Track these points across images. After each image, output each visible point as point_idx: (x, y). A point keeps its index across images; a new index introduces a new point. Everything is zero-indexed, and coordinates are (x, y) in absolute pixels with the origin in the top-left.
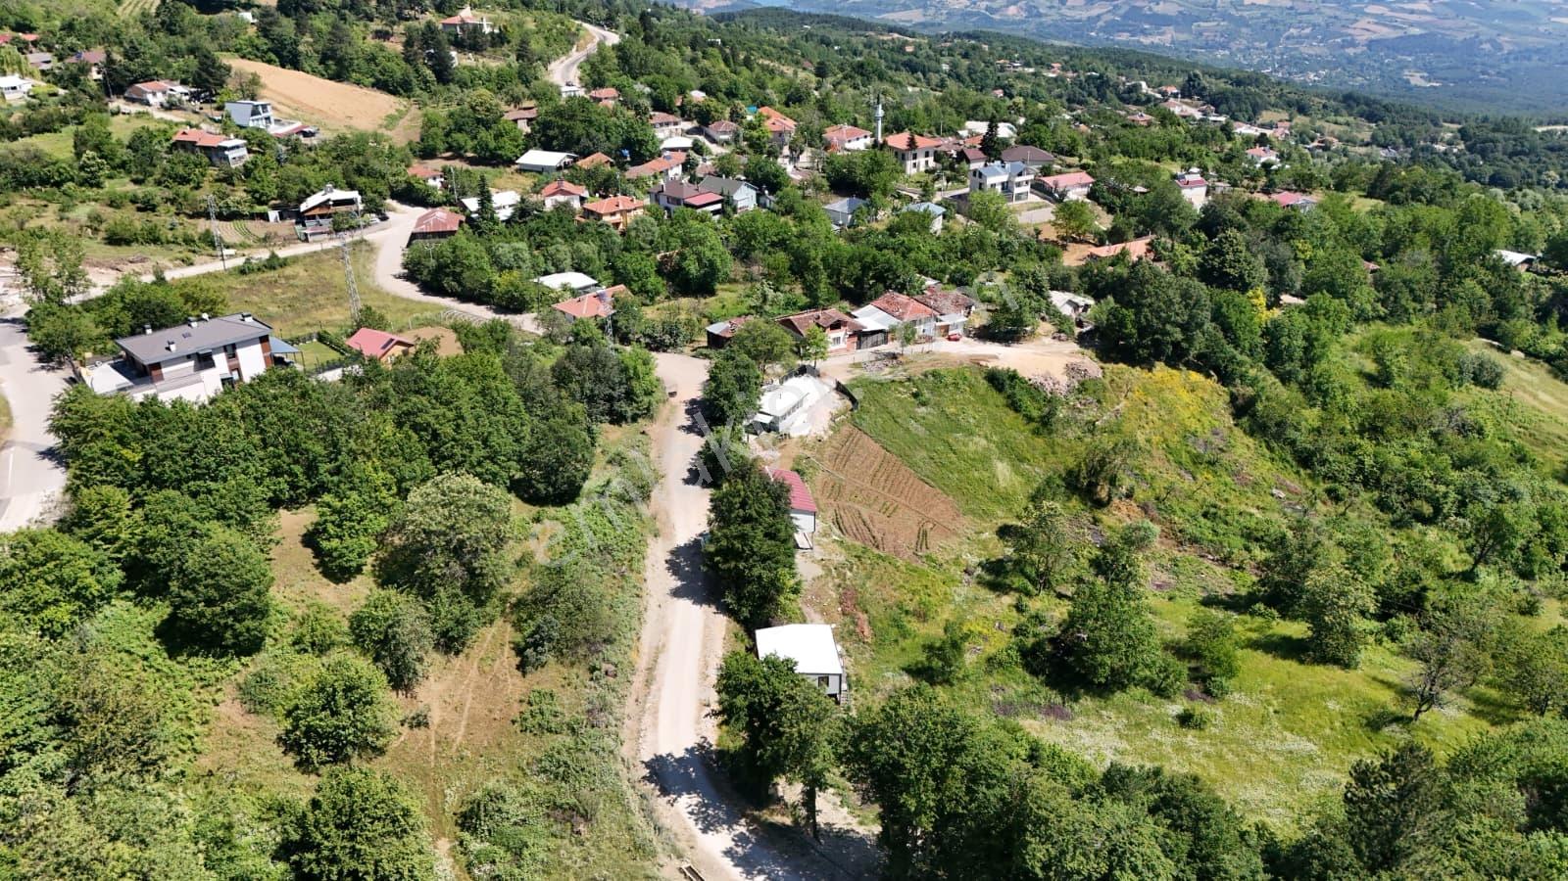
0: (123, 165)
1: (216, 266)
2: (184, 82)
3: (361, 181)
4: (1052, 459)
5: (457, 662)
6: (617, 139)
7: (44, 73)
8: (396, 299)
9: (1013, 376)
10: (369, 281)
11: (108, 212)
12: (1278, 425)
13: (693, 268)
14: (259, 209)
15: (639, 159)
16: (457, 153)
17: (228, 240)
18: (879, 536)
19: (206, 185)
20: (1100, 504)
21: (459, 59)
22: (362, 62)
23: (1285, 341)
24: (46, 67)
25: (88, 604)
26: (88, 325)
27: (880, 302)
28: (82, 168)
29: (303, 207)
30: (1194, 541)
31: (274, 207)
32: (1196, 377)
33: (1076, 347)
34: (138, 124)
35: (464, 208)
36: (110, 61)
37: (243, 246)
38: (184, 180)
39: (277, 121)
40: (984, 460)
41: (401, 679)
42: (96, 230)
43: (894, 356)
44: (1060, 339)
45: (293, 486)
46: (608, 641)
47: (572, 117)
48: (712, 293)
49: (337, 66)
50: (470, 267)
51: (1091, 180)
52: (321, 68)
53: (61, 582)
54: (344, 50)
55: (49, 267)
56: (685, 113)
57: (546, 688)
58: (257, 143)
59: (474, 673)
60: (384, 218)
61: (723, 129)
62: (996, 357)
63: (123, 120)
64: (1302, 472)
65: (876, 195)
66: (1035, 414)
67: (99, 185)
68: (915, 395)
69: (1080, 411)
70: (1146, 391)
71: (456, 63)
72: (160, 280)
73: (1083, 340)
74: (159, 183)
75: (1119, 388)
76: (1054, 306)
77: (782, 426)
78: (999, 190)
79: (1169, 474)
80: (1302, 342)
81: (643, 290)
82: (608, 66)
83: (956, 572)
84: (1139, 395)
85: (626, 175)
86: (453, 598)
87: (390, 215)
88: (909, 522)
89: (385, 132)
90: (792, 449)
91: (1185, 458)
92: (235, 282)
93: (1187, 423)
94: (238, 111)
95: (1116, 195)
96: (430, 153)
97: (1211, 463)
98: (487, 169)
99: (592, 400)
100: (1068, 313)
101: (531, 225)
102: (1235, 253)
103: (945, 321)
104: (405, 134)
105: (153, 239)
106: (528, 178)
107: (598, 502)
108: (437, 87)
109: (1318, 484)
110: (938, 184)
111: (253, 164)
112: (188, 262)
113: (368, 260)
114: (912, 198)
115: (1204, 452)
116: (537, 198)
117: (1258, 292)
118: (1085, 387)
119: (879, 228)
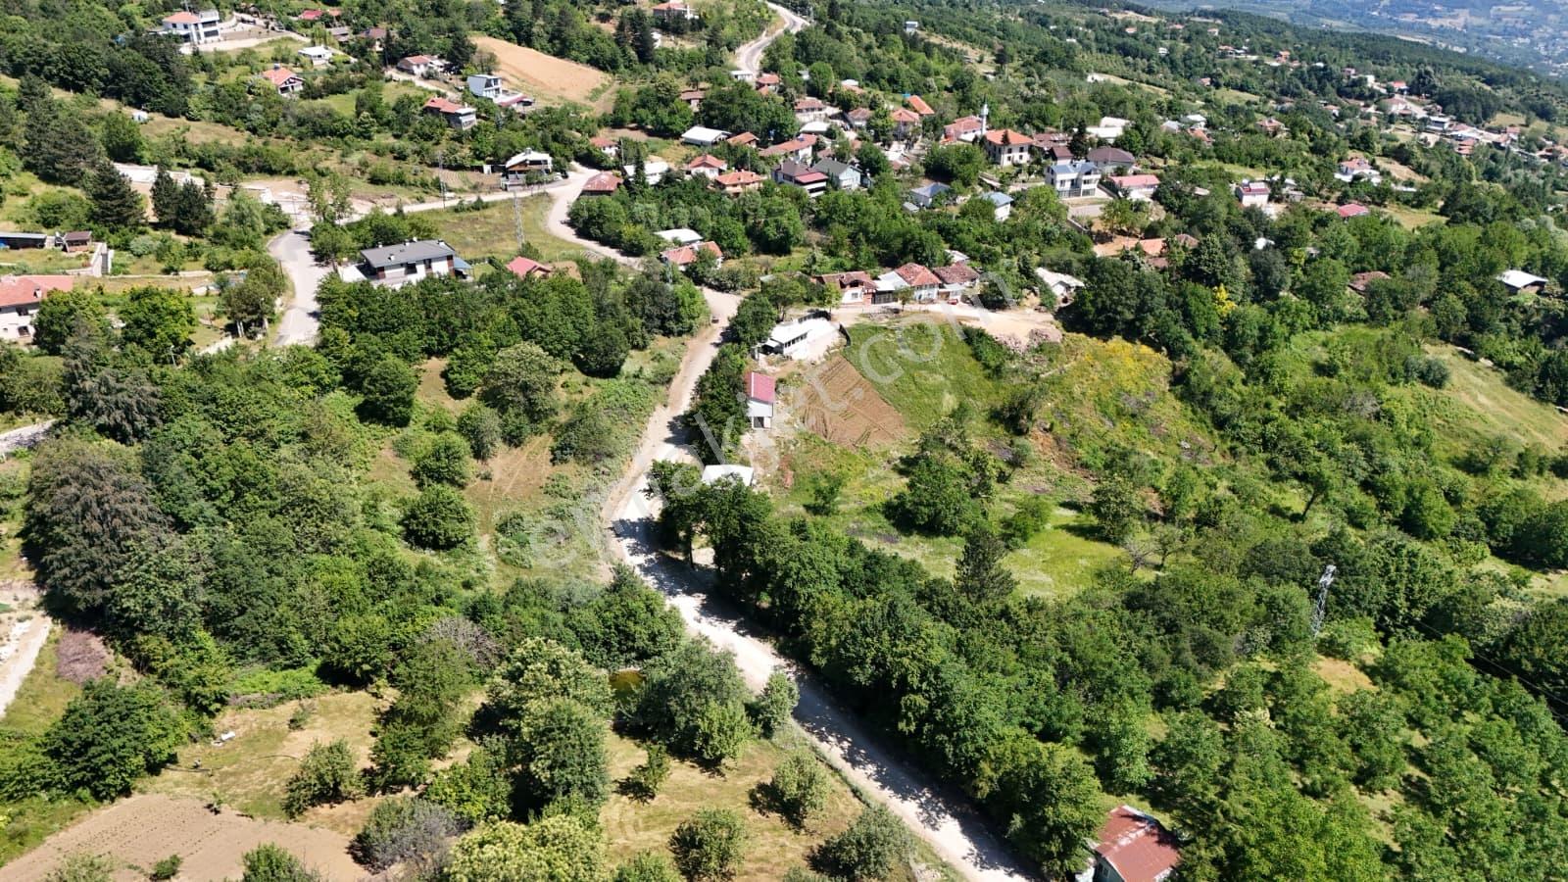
0: (388, 123)
1: (439, 205)
2: (441, 57)
3: (554, 145)
4: (994, 397)
5: (515, 451)
6: (764, 120)
7: (341, 44)
8: (555, 239)
9: (981, 334)
10: (541, 224)
11: (372, 158)
12: (1204, 393)
13: (772, 233)
14: (478, 163)
15: (779, 140)
16: (640, 126)
17: (452, 185)
18: (830, 430)
19: (443, 142)
20: (1020, 432)
21: (659, 40)
22: (581, 42)
23: (1240, 330)
24: (343, 39)
25: (324, 389)
26: (347, 240)
27: (901, 270)
28: (359, 125)
30: (1085, 466)
31: (488, 163)
32: (1145, 349)
33: (1050, 317)
34: (404, 90)
35: (624, 173)
36: (389, 37)
37: (462, 191)
38: (428, 138)
39: (505, 92)
40: (936, 391)
41: (479, 453)
42: (363, 173)
43: (896, 311)
44: (1040, 311)
45: (440, 343)
46: (610, 456)
47: (731, 101)
48: (788, 252)
49: (560, 45)
50: (609, 220)
51: (1157, 182)
52: (549, 46)
53: (311, 374)
54: (569, 32)
55: (328, 198)
56: (834, 99)
57: (565, 474)
58: (485, 110)
59: (524, 458)
60: (566, 177)
61: (860, 116)
62: (978, 319)
63: (396, 84)
64: (1216, 432)
65: (956, 184)
66: (992, 363)
67: (370, 138)
69: (1031, 365)
70: (1095, 356)
71: (657, 45)
72: (399, 213)
73: (1059, 314)
74: (411, 138)
75: (1072, 352)
76: (1046, 285)
77: (786, 351)
78: (1068, 185)
79: (1091, 420)
80: (1256, 333)
81: (731, 247)
82: (782, 53)
83: (878, 459)
84: (1087, 358)
85: (763, 152)
86: (517, 415)
87: (570, 174)
88: (860, 424)
89: (589, 103)
90: (790, 367)
91: (1111, 410)
92: (449, 217)
93: (1124, 384)
94: (476, 83)
95: (1178, 197)
96: (617, 124)
97: (1133, 416)
98: (660, 140)
99: (650, 317)
100: (1059, 292)
101: (671, 190)
102: (1210, 254)
103: (948, 288)
104: (602, 107)
105: (400, 181)
106: (684, 151)
107: (632, 380)
108: (637, 66)
109: (1224, 442)
110: (1022, 177)
111: (479, 128)
112: (421, 200)
113: (546, 208)
114: (992, 187)
115: (1130, 407)
116: (686, 167)
117: (1222, 287)
118: (1042, 348)
119: (955, 211)
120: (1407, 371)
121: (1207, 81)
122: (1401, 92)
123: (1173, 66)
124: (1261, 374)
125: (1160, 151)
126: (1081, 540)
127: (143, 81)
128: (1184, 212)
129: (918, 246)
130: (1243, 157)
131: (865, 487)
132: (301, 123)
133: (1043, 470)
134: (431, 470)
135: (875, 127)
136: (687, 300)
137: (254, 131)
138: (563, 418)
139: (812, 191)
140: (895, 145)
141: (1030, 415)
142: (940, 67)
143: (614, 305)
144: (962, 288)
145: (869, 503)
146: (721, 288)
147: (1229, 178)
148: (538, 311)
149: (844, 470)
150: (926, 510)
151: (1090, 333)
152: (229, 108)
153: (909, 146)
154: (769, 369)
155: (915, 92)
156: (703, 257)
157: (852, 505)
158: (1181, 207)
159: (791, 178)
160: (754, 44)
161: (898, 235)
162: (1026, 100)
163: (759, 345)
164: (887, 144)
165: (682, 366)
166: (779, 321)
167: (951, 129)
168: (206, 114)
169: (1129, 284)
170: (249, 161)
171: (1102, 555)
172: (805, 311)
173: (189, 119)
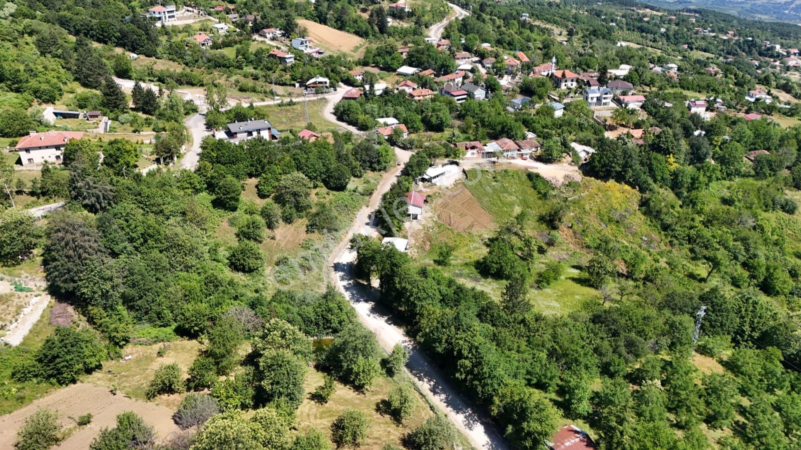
0: (251, 62)
1: (271, 103)
2: (280, 29)
3: (332, 74)
4: (542, 209)
5: (288, 226)
6: (439, 63)
7: (233, 22)
8: (326, 121)
9: (537, 176)
10: (320, 113)
11: (241, 79)
12: (657, 212)
13: (434, 120)
14: (293, 82)
15: (446, 73)
16: (377, 65)
17: (279, 93)
18: (452, 222)
19: (277, 71)
20: (554, 228)
21: (391, 22)
22: (351, 22)
23: (680, 178)
24: (234, 20)
25: (197, 191)
26: (223, 119)
27: (499, 141)
28: (237, 62)
29: (307, 83)
30: (588, 247)
31: (298, 82)
32: (627, 187)
33: (576, 168)
34: (261, 45)
35: (365, 89)
36: (255, 20)
37: (284, 96)
38: (270, 69)
39: (310, 47)
40: (511, 205)
41: (270, 226)
42: (236, 86)
43: (494, 162)
44: (571, 165)
45: (256, 171)
46: (336, 230)
47: (423, 54)
48: (443, 131)
49: (341, 25)
50: (353, 112)
51: (644, 99)
52: (335, 24)
53: (191, 184)
54: (345, 18)
55: (216, 97)
56: (477, 53)
57: (312, 238)
58: (299, 56)
59: (292, 230)
60: (335, 90)
61: (489, 62)
62: (537, 168)
63: (257, 43)
64: (662, 233)
65: (535, 98)
66: (543, 191)
67: (242, 69)
68: (494, 178)
69: (563, 193)
70: (599, 189)
71: (389, 25)
72: (251, 107)
73: (582, 167)
74: (262, 69)
75: (586, 187)
76: (576, 152)
77: (433, 181)
78: (595, 100)
79: (593, 222)
80: (689, 180)
81: (412, 127)
82: (453, 29)
83: (477, 239)
84: (595, 191)
85: (437, 80)
86: (291, 208)
87: (338, 89)
88: (469, 220)
89: (352, 53)
90: (435, 189)
91: (606, 218)
92: (276, 109)
93: (614, 205)
94: (296, 42)
95: (655, 107)
96: (365, 64)
97: (617, 222)
98: (386, 72)
99: (364, 161)
100: (583, 155)
101: (387, 98)
102: (666, 138)
103: (523, 151)
104: (359, 55)
105: (254, 90)
106: (397, 78)
107: (352, 193)
108: (379, 35)
109: (667, 238)
110: (571, 95)
111: (295, 65)
112: (263, 100)
113: (324, 106)
114: (555, 100)
115: (616, 217)
116: (397, 86)
117: (671, 155)
118: (571, 185)
119: (533, 112)
120: (774, 204)
121: (686, 46)
122: (795, 54)
123: (668, 38)
124: (691, 202)
125: (648, 83)
126: (579, 285)
127: (135, 40)
128: (657, 115)
129: (509, 129)
130: (695, 87)
131: (467, 252)
132: (209, 61)
133: (565, 248)
134: (245, 233)
135: (495, 68)
136: (384, 153)
137: (187, 64)
138: (314, 210)
139: (458, 100)
140: (506, 77)
141: (560, 220)
142: (537, 37)
143: (346, 155)
144: (530, 152)
145: (468, 261)
146: (404, 148)
147: (685, 98)
148: (306, 156)
149: (458, 243)
150: (495, 266)
151: (597, 177)
152: (176, 53)
153: (513, 78)
154: (424, 190)
155: (521, 50)
156: (397, 132)
157: (459, 261)
158: (656, 113)
159: (448, 93)
160: (439, 24)
161: (499, 123)
162: (581, 55)
163: (420, 177)
164: (501, 76)
165: (379, 186)
166: (431, 166)
167: (536, 69)
168: (165, 56)
169: (619, 152)
170: (182, 79)
171: (589, 294)
172: (446, 161)
173: (156, 58)
